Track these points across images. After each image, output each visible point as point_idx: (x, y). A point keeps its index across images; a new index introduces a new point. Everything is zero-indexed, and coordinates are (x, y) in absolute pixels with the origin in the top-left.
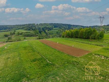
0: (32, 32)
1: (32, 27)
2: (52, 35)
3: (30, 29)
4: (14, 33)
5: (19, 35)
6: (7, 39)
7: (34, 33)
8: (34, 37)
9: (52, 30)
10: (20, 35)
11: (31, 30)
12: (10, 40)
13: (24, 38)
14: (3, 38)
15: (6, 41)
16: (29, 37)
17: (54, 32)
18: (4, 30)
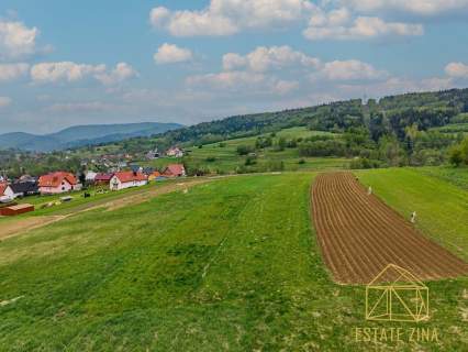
0: (336, 137)
1: (342, 115)
2: (439, 153)
3: (332, 126)
4: (268, 144)
5: (282, 150)
6: (244, 162)
7: (344, 142)
8: (343, 159)
9: (448, 122)
10: (288, 151)
11: (336, 127)
12: (249, 167)
13: (299, 160)
14: (232, 159)
15: (238, 168)
16: (319, 160)
17: (455, 135)
18: (244, 133)
